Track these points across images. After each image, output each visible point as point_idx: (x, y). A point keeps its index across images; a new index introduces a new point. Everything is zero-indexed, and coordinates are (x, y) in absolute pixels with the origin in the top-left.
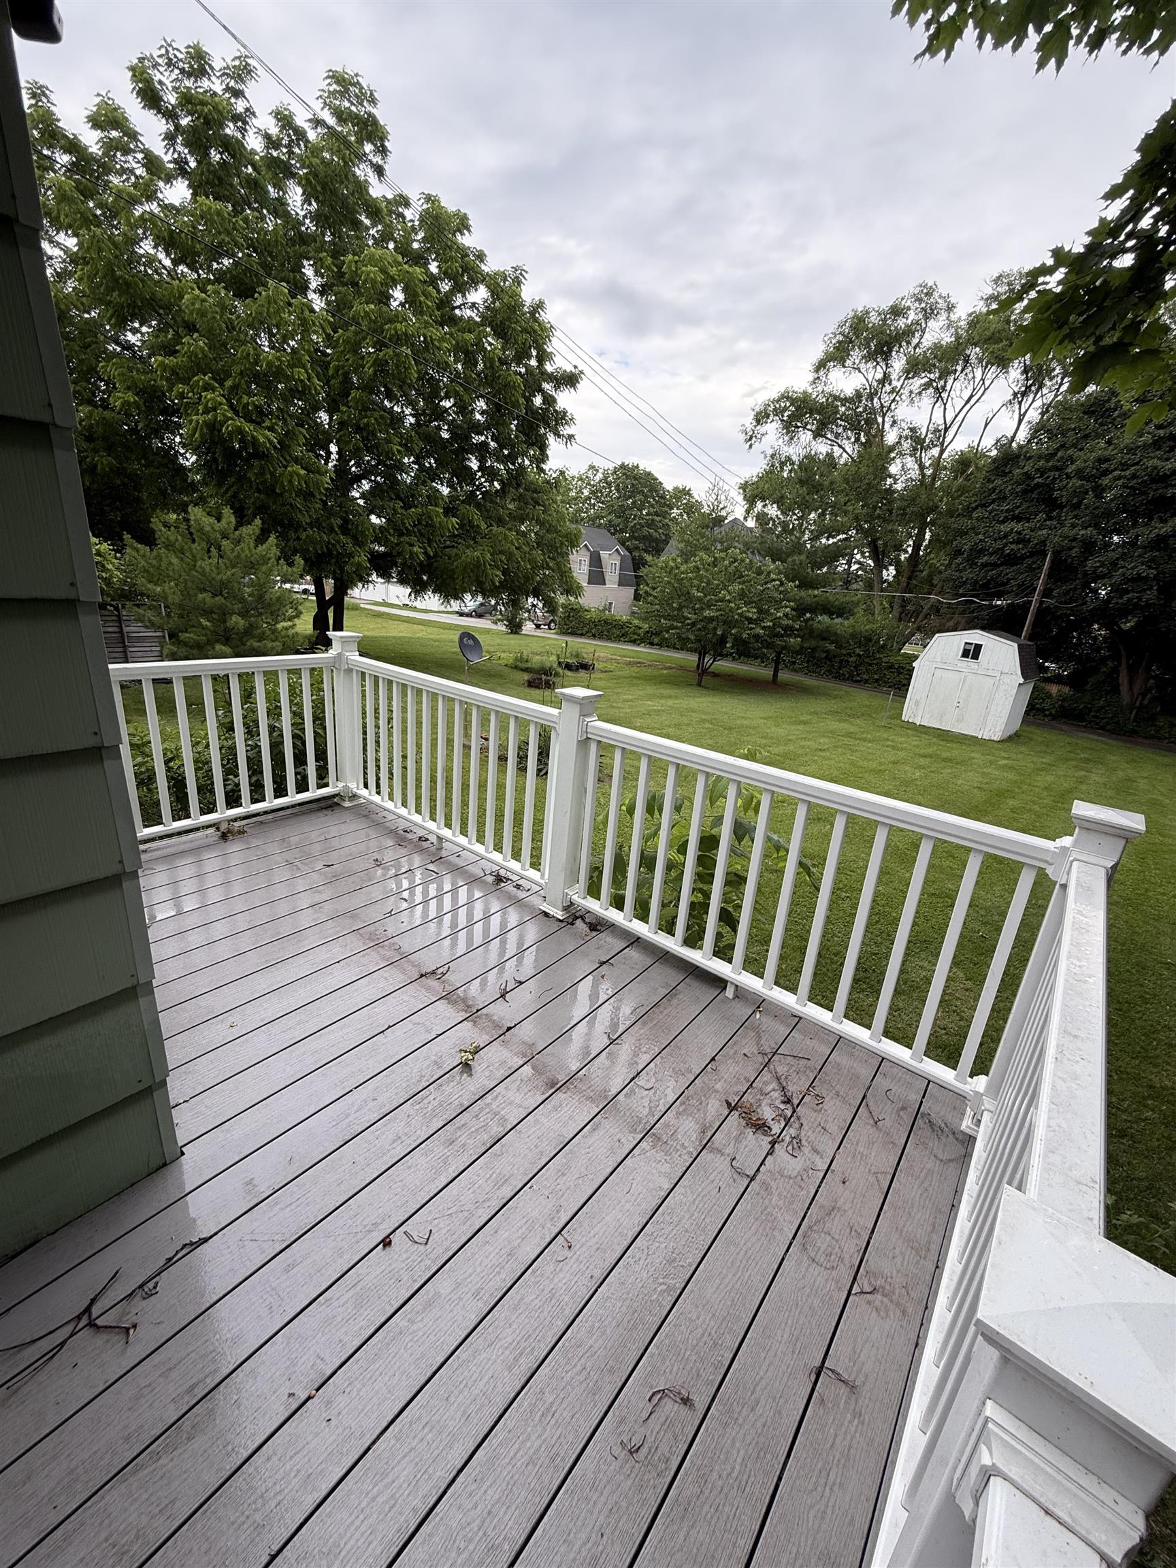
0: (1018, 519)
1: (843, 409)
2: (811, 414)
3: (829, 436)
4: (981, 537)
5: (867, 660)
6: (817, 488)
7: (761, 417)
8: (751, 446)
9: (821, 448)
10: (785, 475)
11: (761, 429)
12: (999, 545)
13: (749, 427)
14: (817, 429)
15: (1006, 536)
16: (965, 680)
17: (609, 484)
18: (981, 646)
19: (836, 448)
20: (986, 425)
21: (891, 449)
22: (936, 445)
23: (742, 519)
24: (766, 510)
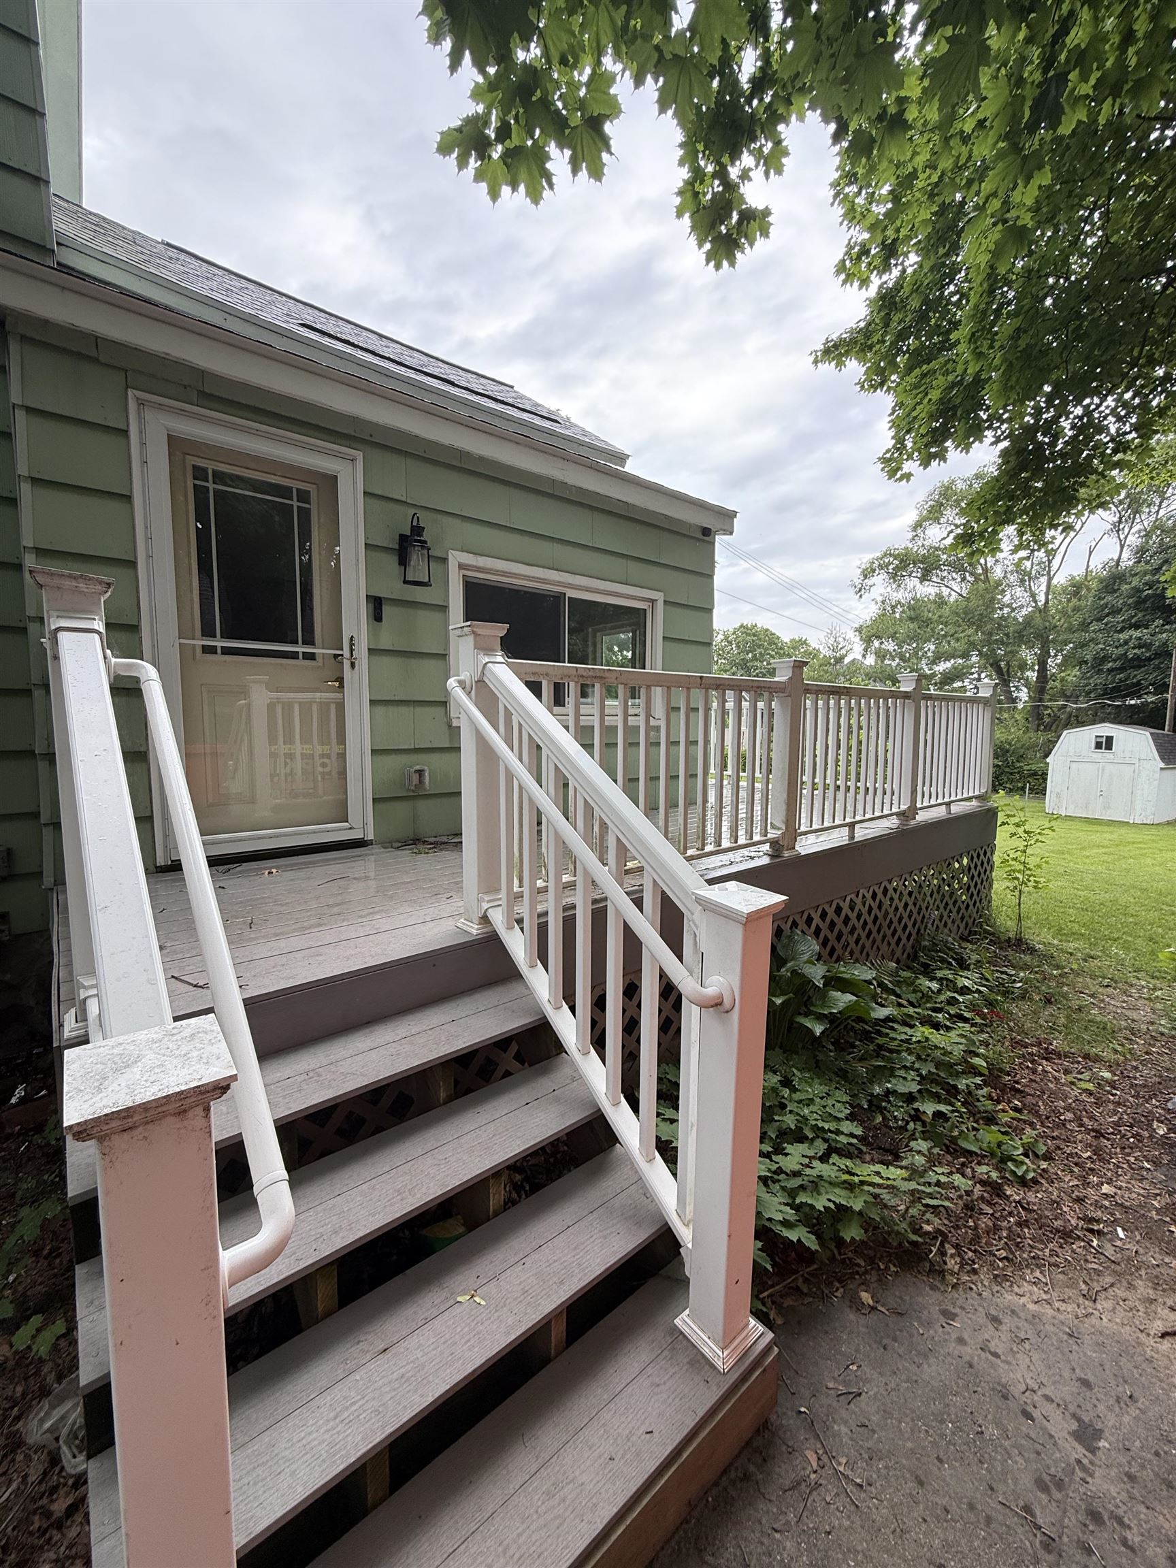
0: (1136, 626)
1: (945, 556)
2: (914, 563)
3: (935, 579)
4: (1101, 646)
5: (1007, 770)
6: (927, 622)
7: (867, 573)
8: (861, 596)
9: (928, 590)
10: (897, 615)
11: (869, 582)
12: (1121, 651)
13: (857, 582)
14: (923, 575)
15: (1126, 643)
16: (1103, 770)
17: (730, 643)
18: (1112, 737)
19: (944, 589)
20: (1091, 553)
21: (999, 583)
22: (1043, 575)
23: (860, 657)
24: (883, 646)
